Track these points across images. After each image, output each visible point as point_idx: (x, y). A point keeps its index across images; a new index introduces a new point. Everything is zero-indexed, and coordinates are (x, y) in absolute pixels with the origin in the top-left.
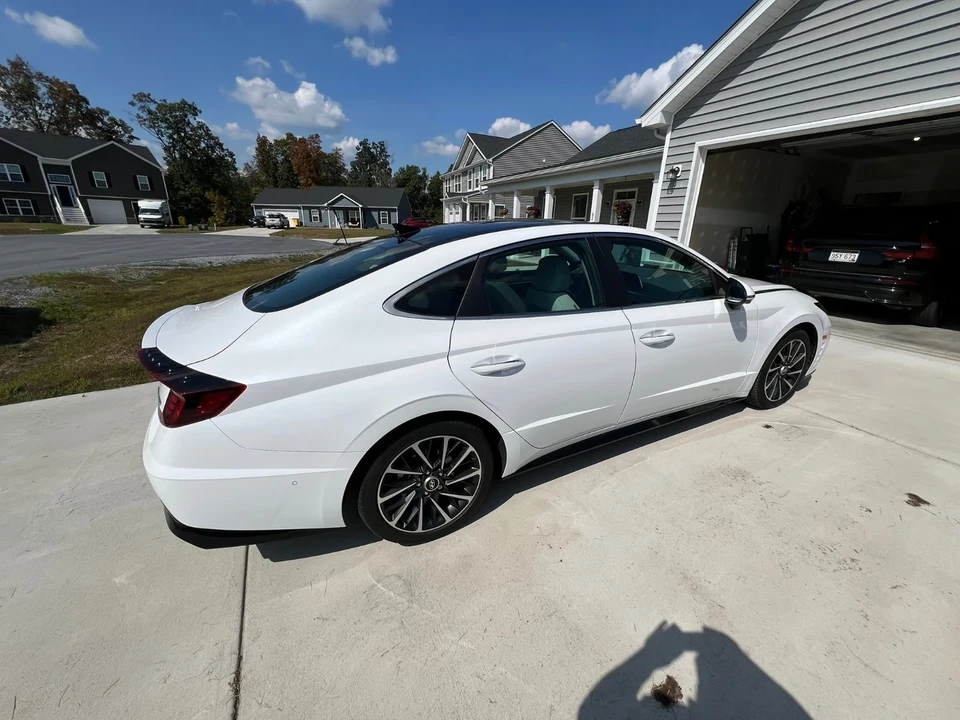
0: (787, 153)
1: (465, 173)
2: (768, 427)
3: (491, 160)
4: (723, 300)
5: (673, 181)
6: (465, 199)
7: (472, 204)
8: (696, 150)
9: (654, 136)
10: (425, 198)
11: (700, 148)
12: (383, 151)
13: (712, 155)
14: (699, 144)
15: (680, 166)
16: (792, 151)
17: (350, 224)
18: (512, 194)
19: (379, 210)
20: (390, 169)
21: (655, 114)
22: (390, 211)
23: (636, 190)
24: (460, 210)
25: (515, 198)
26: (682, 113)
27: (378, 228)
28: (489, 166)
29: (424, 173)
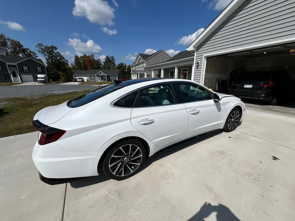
0: (230, 57)
1: (137, 65)
2: (230, 137)
3: (145, 61)
4: (213, 100)
5: (198, 66)
6: (138, 72)
7: (140, 74)
8: (204, 57)
9: (191, 53)
10: (126, 72)
11: (204, 56)
12: (113, 59)
13: (208, 58)
14: (204, 55)
15: (199, 62)
16: (231, 57)
17: (103, 80)
18: (152, 70)
19: (112, 76)
20: (115, 64)
21: (191, 47)
22: (115, 76)
23: (188, 68)
24: (136, 76)
25: (153, 72)
26: (199, 47)
27: (112, 81)
28: (145, 63)
29: (126, 65)
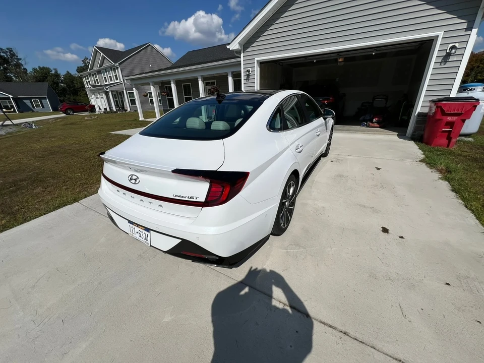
1: (99, 72)
2: (332, 161)
3: (117, 64)
5: (248, 76)
6: (106, 89)
7: (112, 91)
8: (256, 62)
9: (235, 54)
10: (64, 90)
11: (257, 61)
12: (13, 55)
13: (262, 64)
14: (256, 59)
15: (250, 69)
17: (4, 110)
18: (149, 84)
19: (30, 99)
20: (25, 69)
21: (235, 44)
22: (41, 99)
23: (215, 81)
24: (104, 96)
25: (152, 87)
26: (247, 44)
27: (33, 111)
28: (117, 68)
29: (56, 72)
